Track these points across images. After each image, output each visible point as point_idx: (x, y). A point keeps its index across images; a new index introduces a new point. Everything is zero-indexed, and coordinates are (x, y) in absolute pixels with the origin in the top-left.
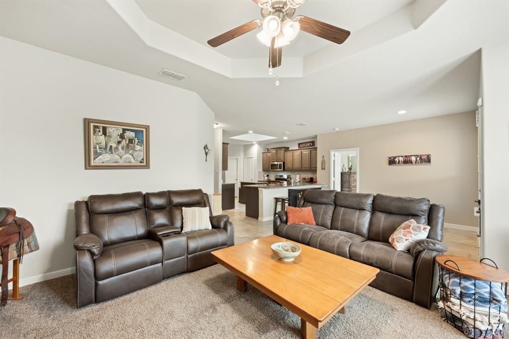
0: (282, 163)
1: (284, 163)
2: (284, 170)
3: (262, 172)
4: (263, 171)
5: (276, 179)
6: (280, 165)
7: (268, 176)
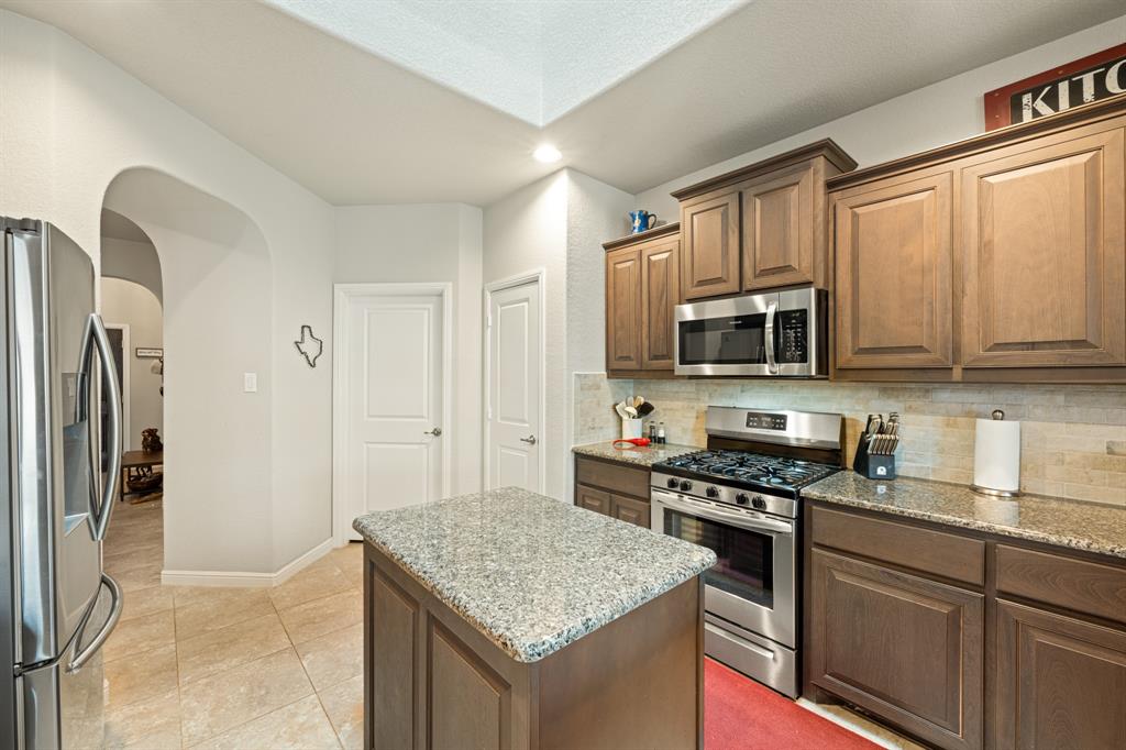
0: (805, 300)
1: (823, 297)
2: (823, 367)
3: (606, 384)
4: (613, 373)
5: (718, 442)
6: (789, 320)
7: (644, 410)
